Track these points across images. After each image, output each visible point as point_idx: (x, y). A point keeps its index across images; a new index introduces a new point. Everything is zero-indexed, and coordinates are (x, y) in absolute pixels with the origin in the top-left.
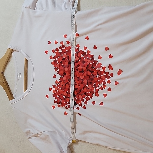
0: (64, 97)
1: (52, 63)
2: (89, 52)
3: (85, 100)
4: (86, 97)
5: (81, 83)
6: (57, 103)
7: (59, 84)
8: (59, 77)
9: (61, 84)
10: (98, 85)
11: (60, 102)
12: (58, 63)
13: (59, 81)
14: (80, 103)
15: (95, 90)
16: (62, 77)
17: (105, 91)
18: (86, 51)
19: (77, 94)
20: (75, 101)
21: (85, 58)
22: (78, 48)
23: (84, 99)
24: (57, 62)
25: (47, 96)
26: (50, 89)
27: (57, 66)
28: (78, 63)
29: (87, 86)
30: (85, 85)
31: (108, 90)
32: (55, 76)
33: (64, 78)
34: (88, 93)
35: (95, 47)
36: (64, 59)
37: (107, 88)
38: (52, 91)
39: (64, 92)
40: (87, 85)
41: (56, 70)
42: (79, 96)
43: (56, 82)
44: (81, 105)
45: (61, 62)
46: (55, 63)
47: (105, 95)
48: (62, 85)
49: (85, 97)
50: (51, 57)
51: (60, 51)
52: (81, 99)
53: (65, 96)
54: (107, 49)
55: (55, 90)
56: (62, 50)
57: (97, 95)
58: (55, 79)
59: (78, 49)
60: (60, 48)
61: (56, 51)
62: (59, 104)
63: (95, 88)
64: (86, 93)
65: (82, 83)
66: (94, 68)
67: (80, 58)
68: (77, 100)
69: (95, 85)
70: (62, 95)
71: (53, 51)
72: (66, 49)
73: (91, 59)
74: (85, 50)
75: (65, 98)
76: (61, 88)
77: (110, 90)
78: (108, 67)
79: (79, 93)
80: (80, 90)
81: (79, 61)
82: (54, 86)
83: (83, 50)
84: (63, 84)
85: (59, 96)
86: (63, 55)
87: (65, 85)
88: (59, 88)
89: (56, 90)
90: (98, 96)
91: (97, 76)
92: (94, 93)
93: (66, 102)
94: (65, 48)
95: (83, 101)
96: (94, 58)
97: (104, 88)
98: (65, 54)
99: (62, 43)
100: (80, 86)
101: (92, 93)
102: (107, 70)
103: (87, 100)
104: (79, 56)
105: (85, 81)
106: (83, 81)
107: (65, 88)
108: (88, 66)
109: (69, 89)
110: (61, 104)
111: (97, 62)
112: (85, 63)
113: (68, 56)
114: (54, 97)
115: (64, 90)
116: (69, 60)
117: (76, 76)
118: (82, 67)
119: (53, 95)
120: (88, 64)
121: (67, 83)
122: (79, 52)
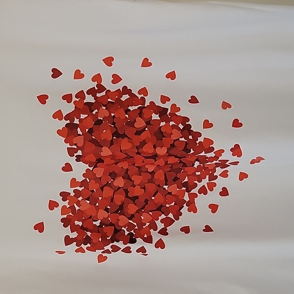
0: (98, 225)
1: (59, 132)
2: (175, 108)
3: (160, 226)
4: (163, 216)
5: (147, 181)
6: (75, 243)
7: (80, 189)
8: (80, 170)
9: (87, 188)
11: (87, 240)
12: (80, 132)
13: (80, 179)
14: (146, 236)
15: (187, 198)
16: (91, 169)
17: (213, 197)
18: (167, 105)
19: (136, 212)
20: (132, 231)
21: (163, 124)
22: (142, 95)
23: (158, 223)
24: (79, 129)
25: (40, 227)
27: (75, 140)
28: (143, 136)
29: (165, 189)
30: (159, 186)
31: (221, 194)
32: (67, 168)
33: (99, 172)
34: (167, 206)
35: (194, 100)
36: (99, 122)
37: (218, 189)
38: (58, 210)
39: (97, 208)
40: (164, 187)
41: (71, 152)
42: (142, 218)
44: (149, 240)
45: (91, 131)
46: (69, 132)
47: (214, 208)
48: (93, 191)
49: (160, 218)
51: (89, 99)
52: (147, 224)
53: (99, 221)
54: (226, 106)
55: (68, 206)
56: (96, 98)
57: (193, 208)
58: (69, 175)
59: (143, 99)
60: (91, 92)
61: (78, 100)
62: (83, 246)
63: (188, 191)
64: (162, 206)
65: (151, 181)
67: (149, 122)
68: (136, 228)
69: (185, 185)
70: (90, 217)
71: (68, 98)
72: (107, 96)
73: (181, 126)
74: (163, 102)
75: (101, 226)
76: (88, 199)
77: (224, 192)
78: (231, 149)
79: (143, 208)
80: (146, 201)
81: (144, 130)
82: (65, 196)
83: (158, 103)
84: (94, 187)
85: (80, 224)
86: (96, 111)
87: (102, 189)
88: (80, 199)
90: (195, 211)
91: (194, 164)
92: (185, 205)
93: (104, 237)
94: (104, 93)
95: (155, 229)
96: (190, 126)
97: (211, 190)
98: (104, 108)
100: (144, 188)
101: (180, 204)
103: (166, 226)
104: (146, 117)
105: (160, 176)
106: (153, 177)
107: (100, 198)
108: (173, 146)
109: (112, 200)
110: (89, 245)
111: (200, 135)
112: (165, 137)
113: (113, 115)
114: (65, 226)
115: (97, 204)
116: (115, 126)
117: (134, 164)
118: (155, 147)
119: (62, 220)
120: (175, 141)
121: (107, 184)
122: (145, 107)
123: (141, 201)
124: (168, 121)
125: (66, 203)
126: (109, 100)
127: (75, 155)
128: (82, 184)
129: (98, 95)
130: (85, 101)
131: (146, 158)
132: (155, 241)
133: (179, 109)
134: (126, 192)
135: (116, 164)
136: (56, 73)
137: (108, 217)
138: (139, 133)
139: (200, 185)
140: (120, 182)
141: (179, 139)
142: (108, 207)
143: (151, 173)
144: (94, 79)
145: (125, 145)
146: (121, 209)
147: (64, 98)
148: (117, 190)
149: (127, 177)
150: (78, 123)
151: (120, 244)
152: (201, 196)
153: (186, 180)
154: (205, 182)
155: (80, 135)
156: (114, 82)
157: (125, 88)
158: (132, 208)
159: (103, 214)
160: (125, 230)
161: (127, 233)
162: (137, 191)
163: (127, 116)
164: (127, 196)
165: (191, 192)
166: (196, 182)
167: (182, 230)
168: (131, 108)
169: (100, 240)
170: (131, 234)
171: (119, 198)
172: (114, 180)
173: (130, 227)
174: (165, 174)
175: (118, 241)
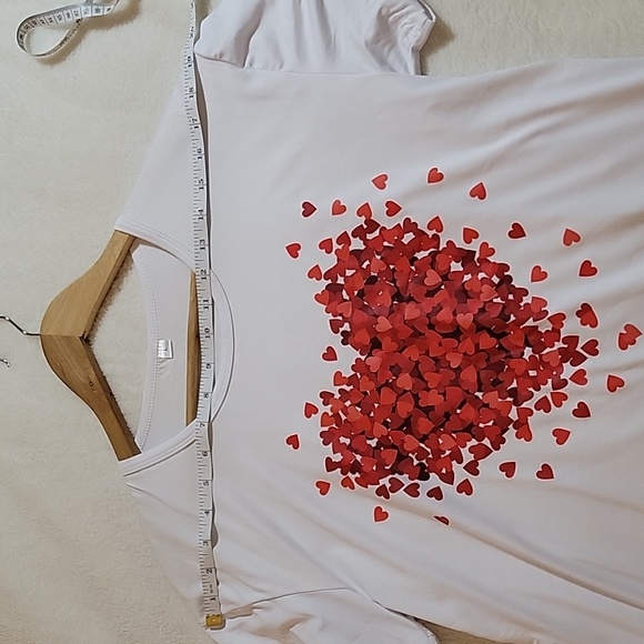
0: (374, 445)
1: (317, 297)
2: (487, 250)
3: (468, 457)
4: (474, 442)
5: (448, 383)
6: (339, 470)
7: (348, 389)
8: (348, 357)
10: (531, 389)
11: (355, 467)
12: (346, 297)
13: (348, 373)
14: (444, 471)
15: (513, 415)
16: (363, 358)
17: (562, 415)
18: (475, 246)
19: (431, 432)
20: (424, 461)
21: (467, 277)
22: (434, 232)
23: (465, 452)
24: (344, 292)
25: (293, 441)
26: (310, 410)
27: (340, 308)
28: (437, 299)
29: (477, 397)
30: (467, 392)
31: (576, 413)
32: (330, 355)
33: (374, 362)
34: (481, 425)
35: (517, 232)
36: (372, 280)
37: (570, 405)
38: (316, 418)
39: (372, 420)
40: (477, 394)
41: (335, 326)
42: (441, 441)
43: (338, 378)
44: (448, 478)
45: (361, 294)
46: (330, 296)
47: (561, 436)
48: (366, 393)
49: (469, 444)
50: (315, 273)
51: (357, 244)
52: (448, 452)
53: (376, 440)
54: (571, 237)
55: (331, 414)
56: (366, 242)
57: (524, 432)
58: (332, 366)
59: (436, 237)
60: (359, 232)
61: (340, 247)
62: (349, 474)
63: (516, 403)
64: (472, 425)
65: (455, 383)
66: (513, 318)
67: (445, 277)
68: (431, 456)
69: (513, 393)
70: (363, 433)
71: (326, 245)
72: (381, 238)
73: (496, 280)
74: (468, 241)
75: (377, 448)
76: (358, 405)
77: (582, 411)
78: (578, 314)
79: (442, 426)
80: (447, 415)
81: (439, 289)
82: (326, 396)
83: (460, 243)
84: (368, 386)
85: (348, 441)
86: (367, 263)
87: (379, 390)
88: (348, 403)
89: (336, 415)
90: (528, 438)
91: (523, 354)
92: (511, 427)
93: (381, 465)
94: (377, 233)
95: (460, 462)
96: (510, 279)
97: (559, 405)
98: (379, 257)
99: (365, 210)
100: (444, 394)
101: (503, 424)
102: (571, 327)
103: (477, 458)
104: (442, 268)
105: (470, 375)
106: (458, 377)
108: (483, 310)
109: (394, 408)
110: (357, 475)
112: (470, 297)
113: (392, 267)
114: (325, 443)
115: (372, 414)
116: (395, 286)
117: (427, 353)
118: (455, 314)
119: (322, 434)
120: (486, 303)
121: (386, 384)
122: (440, 252)
123: (440, 412)
124: (475, 274)
125: (328, 409)
126: (386, 244)
127: (341, 330)
128: (350, 381)
129: (369, 237)
130: (351, 248)
132: (457, 481)
133: (492, 252)
134: (416, 398)
135: (401, 352)
136: (309, 209)
137: (388, 435)
138: (431, 293)
139: (538, 395)
140: (405, 381)
141: (491, 300)
142: (388, 420)
143: (454, 370)
144: (359, 213)
146: (407, 425)
147: (322, 246)
148: (402, 394)
149: (416, 373)
150: (343, 283)
151: (405, 479)
152: (540, 413)
153: (514, 385)
155: (346, 300)
156: (390, 214)
157: (407, 220)
158: (424, 425)
159: (380, 429)
160: (413, 457)
161: (416, 462)
162: (432, 399)
163: (413, 268)
164: (417, 405)
165: (523, 406)
167: (503, 467)
168: (420, 255)
169: (374, 468)
170: (421, 465)
171: (405, 408)
172: (397, 377)
173: (421, 454)
174: (478, 374)
175: (401, 474)
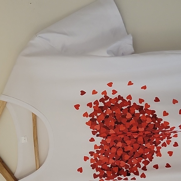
1: (87, 123)
2: (147, 106)
3: (142, 165)
4: (143, 160)
5: (134, 143)
6: (99, 177)
7: (99, 150)
8: (98, 140)
9: (103, 149)
11: (105, 175)
12: (98, 123)
13: (99, 145)
14: (135, 171)
15: (155, 149)
16: (104, 139)
18: (143, 104)
19: (129, 159)
20: (128, 169)
21: (141, 115)
22: (129, 100)
23: (141, 163)
24: (97, 121)
25: (80, 170)
26: (86, 158)
27: (95, 127)
28: (131, 123)
29: (143, 146)
30: (140, 144)
32: (92, 140)
33: (109, 140)
34: (145, 154)
35: (157, 100)
36: (107, 117)
38: (89, 161)
39: (109, 158)
40: (143, 145)
41: (94, 133)
42: (133, 161)
43: (96, 147)
45: (103, 122)
46: (92, 123)
47: (170, 153)
48: (106, 150)
49: (142, 161)
50: (86, 115)
51: (101, 104)
52: (136, 165)
53: (110, 165)
54: (175, 102)
55: (94, 159)
56: (104, 103)
57: (159, 154)
58: (93, 143)
59: (129, 102)
60: (102, 100)
61: (95, 105)
62: (103, 178)
63: (156, 146)
64: (142, 154)
65: (136, 142)
66: (158, 129)
67: (134, 115)
68: (130, 167)
69: (154, 143)
70: (106, 163)
71: (90, 105)
72: (110, 102)
73: (151, 116)
74: (141, 103)
75: (111, 167)
76: (104, 154)
78: (179, 126)
79: (133, 156)
80: (134, 153)
81: (131, 119)
83: (138, 104)
84: (107, 148)
85: (101, 167)
86: (105, 111)
87: (111, 149)
88: (100, 154)
89: (96, 159)
90: (160, 156)
91: (159, 133)
92: (155, 153)
93: (113, 173)
94: (108, 100)
95: (140, 167)
96: (156, 115)
98: (109, 109)
99: (104, 93)
100: (133, 146)
101: (152, 153)
104: (132, 112)
105: (141, 140)
106: (137, 140)
107: (110, 153)
108: (147, 126)
109: (116, 154)
110: (106, 178)
111: (161, 120)
112: (143, 122)
113: (114, 112)
114: (93, 169)
115: (109, 156)
116: (116, 119)
117: (127, 136)
118: (138, 128)
119: (91, 166)
120: (148, 124)
121: (113, 146)
122: (131, 107)
123: (132, 153)
124: (144, 114)
125: (93, 157)
126: (112, 104)
127: (96, 134)
128: (100, 147)
129: (106, 102)
130: (99, 106)
131: (133, 133)
132: (140, 174)
133: (149, 106)
134: (123, 149)
135: (117, 136)
136: (83, 93)
137: (115, 162)
138: (129, 121)
139: (162, 142)
140: (120, 144)
141: (150, 123)
142: (115, 157)
143: (136, 139)
144: (102, 94)
145: (122, 128)
146: (121, 158)
147: (88, 105)
148: (118, 148)
149: (123, 141)
150: (96, 118)
151: (122, 177)
152: (163, 148)
153: (155, 140)
154: (165, 140)
155: (98, 124)
156: (113, 94)
157: (119, 96)
158: (127, 157)
159: (112, 161)
160: (124, 168)
161: (125, 170)
162: (129, 148)
163: (122, 112)
164: (124, 151)
165: (158, 146)
166: (160, 141)
167: (154, 166)
168: (124, 108)
169: (112, 175)
170: (127, 171)
171: (120, 153)
172: (117, 144)
173: (127, 167)
174: (143, 138)
175: (121, 175)
